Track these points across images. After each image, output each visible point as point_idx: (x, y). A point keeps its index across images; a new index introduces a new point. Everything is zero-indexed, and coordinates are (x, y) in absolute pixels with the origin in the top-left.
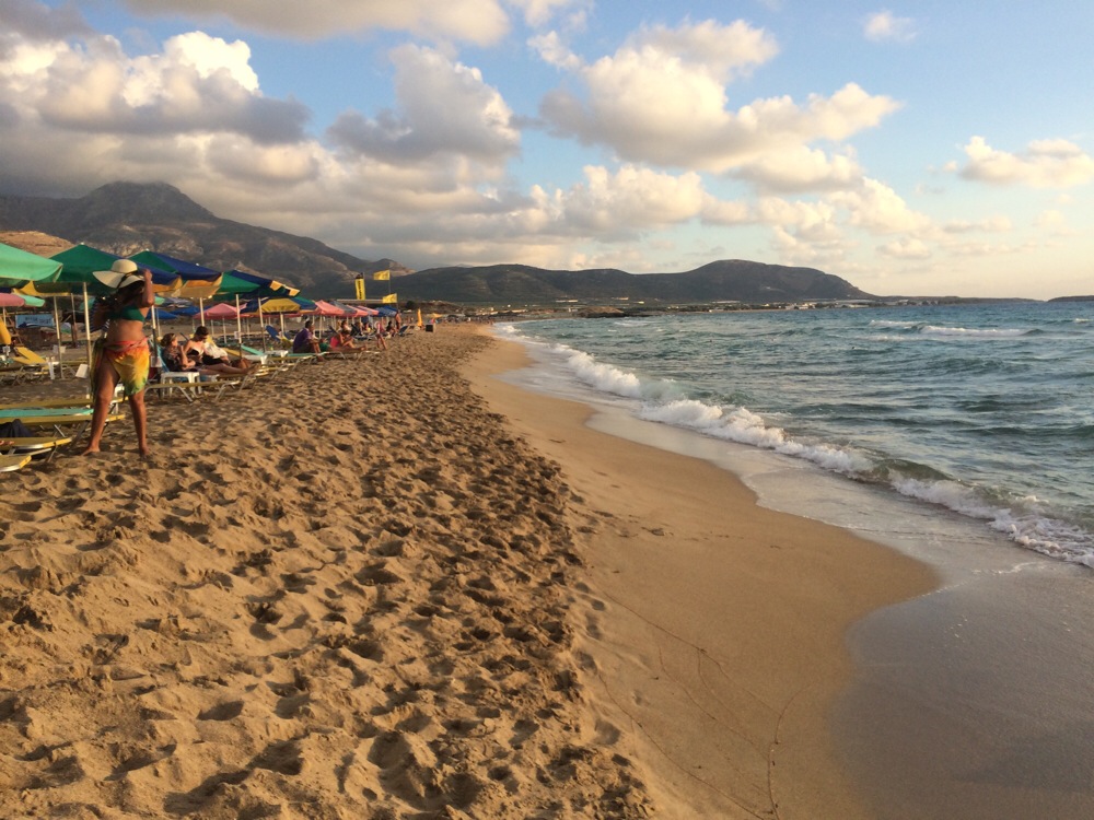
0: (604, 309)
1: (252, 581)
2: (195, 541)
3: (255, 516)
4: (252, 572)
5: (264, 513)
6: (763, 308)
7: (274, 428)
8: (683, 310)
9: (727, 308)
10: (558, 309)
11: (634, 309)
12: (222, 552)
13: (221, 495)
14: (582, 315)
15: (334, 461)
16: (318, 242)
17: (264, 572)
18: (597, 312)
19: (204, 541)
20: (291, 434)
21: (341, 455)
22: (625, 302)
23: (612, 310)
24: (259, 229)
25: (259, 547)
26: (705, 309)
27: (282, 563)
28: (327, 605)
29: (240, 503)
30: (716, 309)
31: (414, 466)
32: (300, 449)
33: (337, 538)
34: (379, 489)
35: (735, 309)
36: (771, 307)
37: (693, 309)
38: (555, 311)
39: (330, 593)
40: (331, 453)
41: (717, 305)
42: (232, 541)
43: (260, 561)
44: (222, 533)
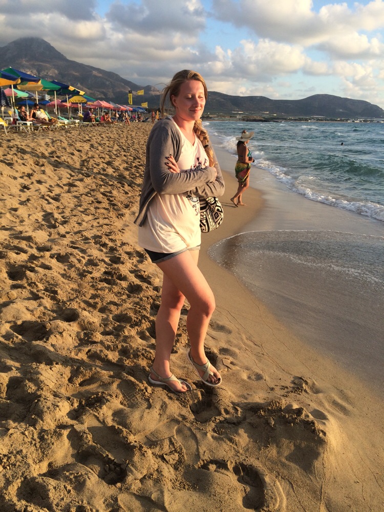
0: (255, 117)
1: (25, 180)
2: (9, 168)
3: (33, 164)
4: (25, 178)
5: (37, 165)
6: (336, 121)
7: (53, 142)
8: (295, 120)
9: (318, 120)
10: (232, 116)
11: (271, 118)
12: (17, 171)
13: (23, 157)
14: (244, 120)
15: (73, 154)
16: (117, 75)
17: (30, 178)
18: (251, 118)
19: (12, 168)
20: (59, 144)
21: (76, 153)
22: (267, 114)
23: (258, 118)
24: (88, 66)
25: (31, 172)
26: (306, 120)
27: (36, 177)
28: (49, 189)
29: (28, 160)
30: (313, 121)
31: (104, 159)
32: (60, 149)
33: (61, 174)
34: (86, 164)
35: (322, 120)
36: (341, 120)
37: (300, 120)
38: (231, 117)
39: (51, 186)
40: (72, 151)
41: (313, 118)
42: (21, 169)
43: (29, 176)
44: (19, 167)
